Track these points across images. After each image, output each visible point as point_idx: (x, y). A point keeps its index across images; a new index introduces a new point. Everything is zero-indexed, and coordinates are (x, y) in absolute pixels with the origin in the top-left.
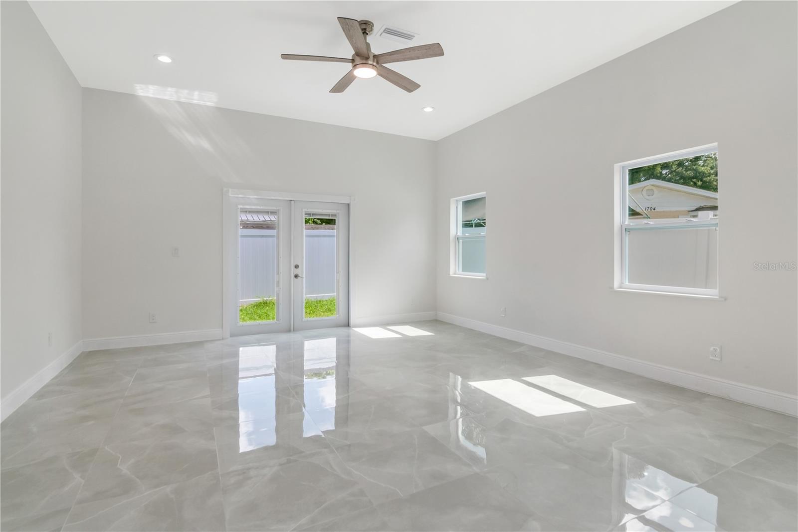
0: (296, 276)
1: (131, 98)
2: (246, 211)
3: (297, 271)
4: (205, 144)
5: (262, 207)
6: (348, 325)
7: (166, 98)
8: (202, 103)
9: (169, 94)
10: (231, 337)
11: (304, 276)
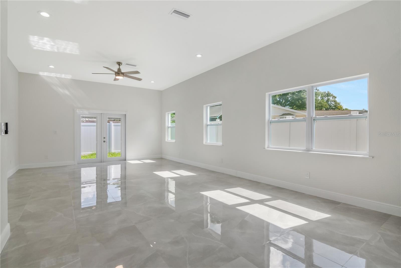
0: (104, 142)
1: (38, 76)
2: (84, 117)
3: (105, 140)
4: (67, 92)
5: (90, 116)
6: (125, 160)
7: (51, 76)
8: (66, 77)
9: (53, 75)
10: (78, 164)
11: (107, 141)
